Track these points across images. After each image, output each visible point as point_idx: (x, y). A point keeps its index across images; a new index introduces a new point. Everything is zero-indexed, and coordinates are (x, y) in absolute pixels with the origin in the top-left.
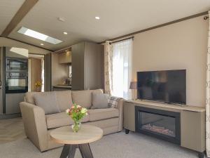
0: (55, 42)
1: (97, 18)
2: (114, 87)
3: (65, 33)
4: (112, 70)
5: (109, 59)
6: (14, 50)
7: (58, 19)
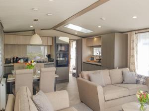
0: (87, 31)
1: (135, 17)
2: (138, 67)
3: (99, 27)
4: (137, 53)
5: (135, 45)
6: (61, 38)
7: (101, 18)
